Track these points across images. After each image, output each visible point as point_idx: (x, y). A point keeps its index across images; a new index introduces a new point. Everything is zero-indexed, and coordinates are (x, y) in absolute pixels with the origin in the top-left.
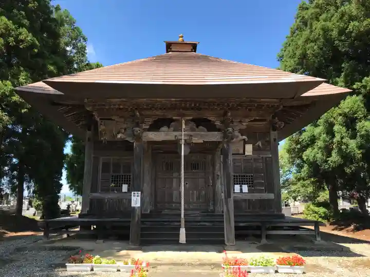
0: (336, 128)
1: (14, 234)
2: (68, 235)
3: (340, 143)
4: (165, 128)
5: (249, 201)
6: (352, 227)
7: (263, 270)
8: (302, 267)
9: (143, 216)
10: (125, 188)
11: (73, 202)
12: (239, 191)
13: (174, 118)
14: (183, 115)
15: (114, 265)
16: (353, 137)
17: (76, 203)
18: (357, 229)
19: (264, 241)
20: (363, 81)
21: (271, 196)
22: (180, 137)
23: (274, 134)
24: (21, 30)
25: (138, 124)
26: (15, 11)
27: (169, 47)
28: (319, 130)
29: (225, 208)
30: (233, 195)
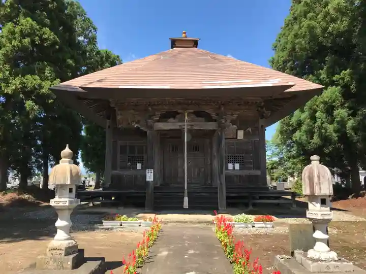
0: (318, 114)
2: (93, 204)
3: (320, 128)
4: (171, 120)
5: (240, 177)
7: (243, 225)
8: (272, 223)
9: (155, 188)
10: (139, 166)
11: (86, 178)
12: (232, 169)
13: (179, 111)
14: (186, 109)
15: (137, 221)
16: (332, 123)
17: (88, 179)
19: (251, 208)
20: (342, 74)
21: (258, 173)
22: (183, 127)
23: (261, 122)
24: (44, 29)
25: (150, 117)
26: (38, 12)
27: (174, 43)
28: (304, 116)
29: (219, 182)
30: (225, 172)
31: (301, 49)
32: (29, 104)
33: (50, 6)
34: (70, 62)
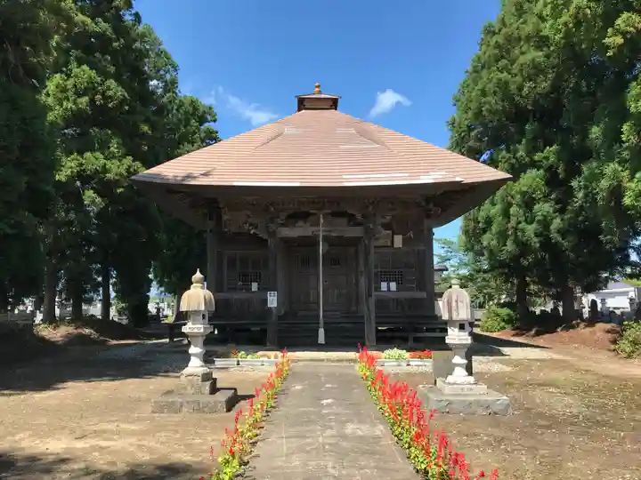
0: (513, 210)
1: (115, 342)
4: (301, 223)
5: (398, 301)
6: (533, 332)
7: (395, 363)
9: (279, 317)
10: (255, 286)
12: (386, 290)
13: (312, 211)
14: (321, 209)
15: (258, 360)
16: (531, 222)
18: (538, 334)
19: (410, 343)
20: (545, 151)
21: (424, 295)
22: (318, 233)
24: (108, 82)
25: (272, 220)
26: (97, 55)
27: (302, 104)
28: (495, 210)
29: (366, 308)
30: (374, 293)
31: (490, 111)
32: (89, 195)
33: (115, 44)
34: (145, 128)
